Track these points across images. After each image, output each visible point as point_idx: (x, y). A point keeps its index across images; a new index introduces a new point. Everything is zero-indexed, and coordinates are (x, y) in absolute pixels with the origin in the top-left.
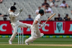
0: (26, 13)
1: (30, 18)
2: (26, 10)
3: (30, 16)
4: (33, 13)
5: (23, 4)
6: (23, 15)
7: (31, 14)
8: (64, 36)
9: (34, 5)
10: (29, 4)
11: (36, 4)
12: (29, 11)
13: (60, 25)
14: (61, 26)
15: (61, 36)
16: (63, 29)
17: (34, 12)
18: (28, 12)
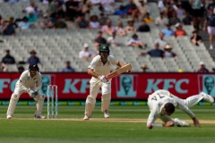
0: (62, 58)
1: (69, 67)
2: (62, 52)
3: (68, 63)
4: (74, 58)
5: (56, 40)
6: (56, 62)
7: (71, 60)
8: (135, 103)
9: (77, 41)
10: (68, 40)
11: (80, 40)
12: (67, 55)
13: (127, 81)
14: (130, 83)
15: (131, 103)
16: (134, 90)
17: (76, 56)
18: (64, 56)
